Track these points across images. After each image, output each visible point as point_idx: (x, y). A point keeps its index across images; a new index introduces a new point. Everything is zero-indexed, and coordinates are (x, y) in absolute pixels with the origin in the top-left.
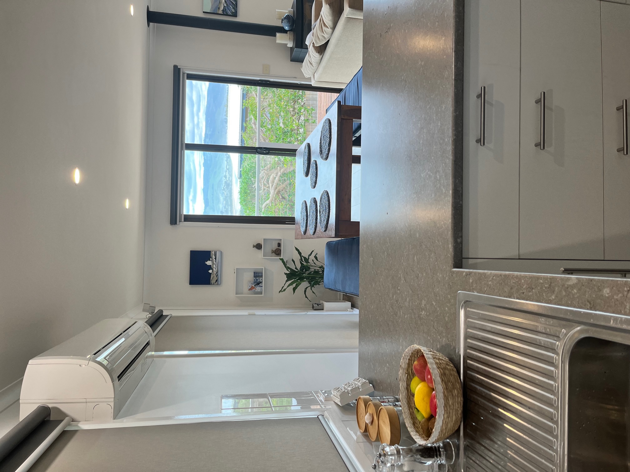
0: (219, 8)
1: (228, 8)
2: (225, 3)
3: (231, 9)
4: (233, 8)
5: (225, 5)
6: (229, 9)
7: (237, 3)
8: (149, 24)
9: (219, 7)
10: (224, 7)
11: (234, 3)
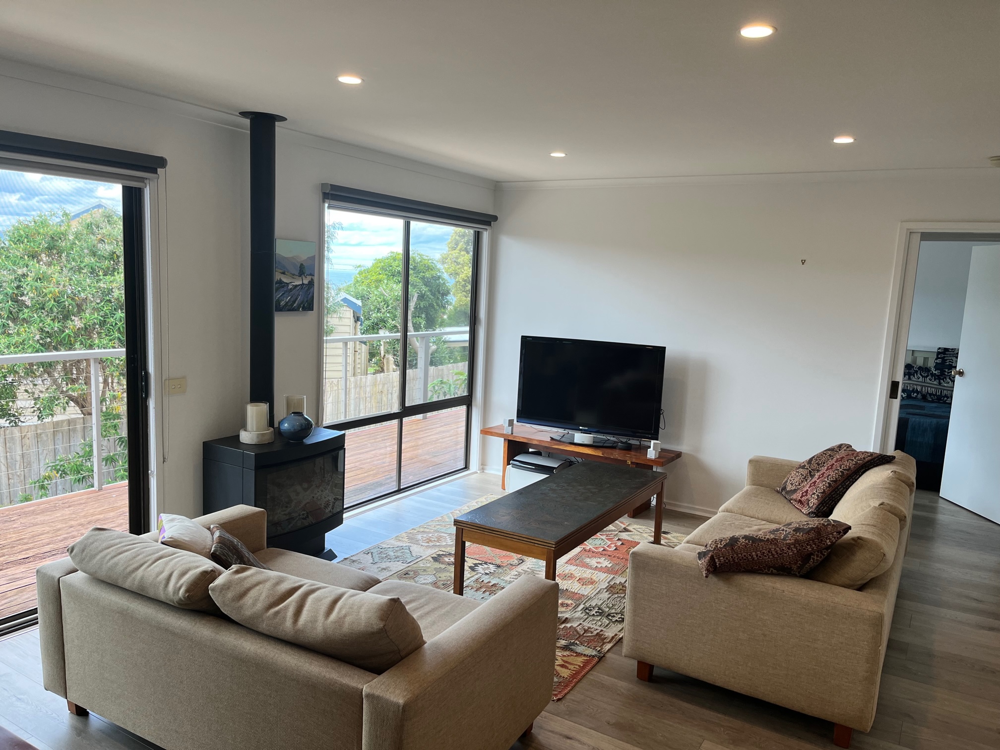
0: (283, 273)
1: (286, 291)
2: (293, 285)
3: (285, 298)
4: (287, 303)
5: (290, 287)
6: (285, 295)
7: (295, 310)
8: (247, 117)
9: (286, 273)
10: (287, 283)
11: (295, 305)
